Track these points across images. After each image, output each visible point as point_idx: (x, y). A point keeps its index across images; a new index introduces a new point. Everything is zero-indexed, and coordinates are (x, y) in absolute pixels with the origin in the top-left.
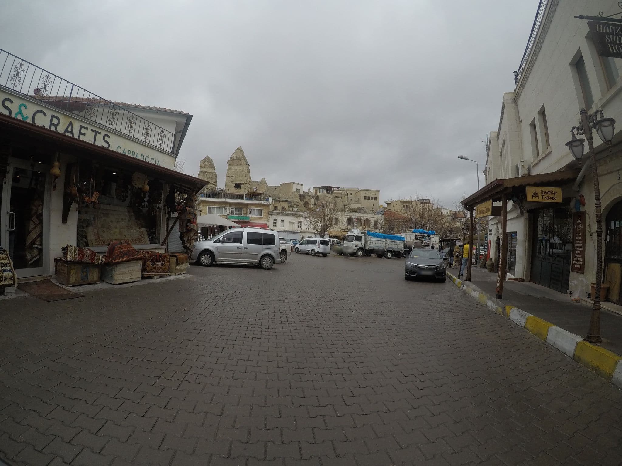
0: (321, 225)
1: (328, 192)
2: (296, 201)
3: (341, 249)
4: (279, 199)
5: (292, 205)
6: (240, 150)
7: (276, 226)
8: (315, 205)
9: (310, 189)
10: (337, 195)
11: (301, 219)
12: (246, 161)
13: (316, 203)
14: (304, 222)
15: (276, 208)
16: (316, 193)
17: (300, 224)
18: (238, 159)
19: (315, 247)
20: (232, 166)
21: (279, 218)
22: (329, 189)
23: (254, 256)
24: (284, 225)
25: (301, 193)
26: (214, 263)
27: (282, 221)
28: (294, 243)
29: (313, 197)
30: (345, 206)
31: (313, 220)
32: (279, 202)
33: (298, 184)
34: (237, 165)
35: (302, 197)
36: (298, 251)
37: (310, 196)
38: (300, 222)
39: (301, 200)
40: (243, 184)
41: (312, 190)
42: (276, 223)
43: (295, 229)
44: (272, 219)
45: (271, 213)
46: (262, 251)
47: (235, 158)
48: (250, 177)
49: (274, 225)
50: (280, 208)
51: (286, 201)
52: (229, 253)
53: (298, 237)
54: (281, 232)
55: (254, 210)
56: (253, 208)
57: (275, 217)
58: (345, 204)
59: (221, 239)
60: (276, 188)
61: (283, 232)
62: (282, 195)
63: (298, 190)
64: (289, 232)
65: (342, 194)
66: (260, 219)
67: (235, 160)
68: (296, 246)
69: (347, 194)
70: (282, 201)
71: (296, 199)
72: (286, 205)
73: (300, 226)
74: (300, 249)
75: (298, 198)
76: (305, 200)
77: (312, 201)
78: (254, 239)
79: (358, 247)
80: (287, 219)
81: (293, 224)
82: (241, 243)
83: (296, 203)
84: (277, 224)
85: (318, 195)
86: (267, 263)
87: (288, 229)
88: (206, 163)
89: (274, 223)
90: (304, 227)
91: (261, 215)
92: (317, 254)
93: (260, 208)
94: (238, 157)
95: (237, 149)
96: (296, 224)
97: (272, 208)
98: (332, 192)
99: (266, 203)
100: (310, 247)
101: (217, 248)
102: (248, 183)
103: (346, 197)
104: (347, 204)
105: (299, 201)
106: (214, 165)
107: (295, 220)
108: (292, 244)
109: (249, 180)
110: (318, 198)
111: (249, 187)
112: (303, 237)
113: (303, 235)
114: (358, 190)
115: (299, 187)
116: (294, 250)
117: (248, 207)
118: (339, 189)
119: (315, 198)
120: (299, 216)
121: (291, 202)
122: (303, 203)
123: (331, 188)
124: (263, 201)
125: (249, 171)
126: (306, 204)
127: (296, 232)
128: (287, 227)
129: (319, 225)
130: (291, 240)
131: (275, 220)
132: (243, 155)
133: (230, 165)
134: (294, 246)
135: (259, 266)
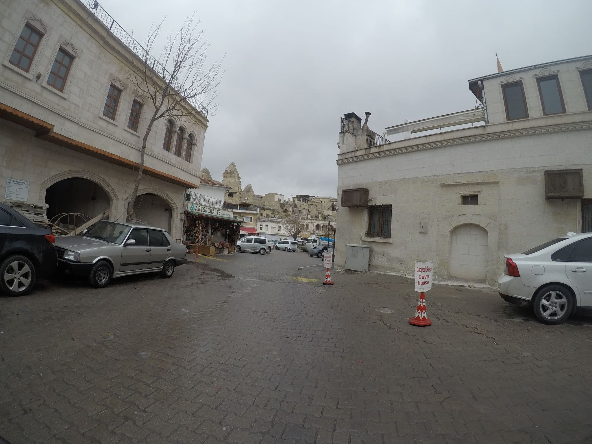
0: (295, 230)
1: (304, 200)
2: (277, 209)
3: (305, 248)
4: (263, 206)
5: (274, 212)
6: (233, 165)
7: (262, 229)
8: (293, 211)
9: (289, 198)
10: (312, 203)
11: (280, 225)
12: (238, 174)
13: (294, 210)
14: (283, 227)
15: (261, 215)
16: (294, 202)
17: (280, 229)
18: (231, 172)
19: (288, 246)
20: (226, 178)
21: (264, 224)
22: (305, 198)
23: (257, 249)
24: (267, 229)
25: (282, 202)
26: (240, 251)
27: (267, 226)
28: (275, 243)
29: (291, 205)
30: (318, 212)
31: (289, 226)
32: (264, 209)
33: (280, 195)
34: (231, 177)
35: (282, 206)
36: (277, 248)
37: (289, 205)
38: (280, 227)
39: (282, 208)
40: (235, 193)
41: (291, 199)
42: (262, 227)
43: (276, 233)
44: (259, 224)
45: (258, 220)
46: (261, 246)
47: (229, 171)
48: (241, 188)
49: (260, 229)
50: (264, 214)
51: (269, 209)
52: (247, 247)
53: (277, 239)
54: (265, 234)
55: (246, 217)
56: (245, 216)
57: (261, 223)
58: (319, 211)
59: (244, 241)
60: (261, 198)
61: (267, 234)
62: (266, 203)
63: (279, 200)
64: (271, 234)
65: (316, 202)
66: (250, 224)
67: (229, 173)
68: (276, 245)
69: (320, 202)
70: (267, 209)
71: (278, 207)
72: (269, 213)
73: (280, 230)
74: (278, 247)
75: (279, 206)
76: (285, 208)
77: (290, 209)
78: (257, 241)
79: (314, 247)
80: (271, 225)
81: (275, 229)
82: (252, 243)
83: (277, 210)
84: (263, 229)
85: (296, 203)
86: (262, 252)
87: (270, 232)
88: (204, 173)
89: (260, 227)
90: (282, 231)
91: (251, 221)
92: (289, 250)
93: (250, 216)
94: (231, 171)
95: (231, 164)
96: (277, 229)
97: (259, 215)
98: (308, 201)
99: (255, 212)
100: (285, 246)
101: (242, 244)
102: (239, 193)
103: (320, 205)
104: (320, 211)
105: (280, 209)
106: (210, 176)
107: (276, 226)
108: (273, 243)
109: (240, 190)
110: (295, 206)
111: (240, 196)
112: (281, 239)
113: (281, 237)
114: (330, 198)
115: (280, 197)
116: (275, 247)
117: (242, 215)
118: (315, 197)
119: (293, 206)
120: (279, 223)
121: (274, 210)
122: (283, 210)
123: (307, 197)
124: (253, 211)
125: (240, 182)
126: (286, 211)
127: (276, 235)
128: (270, 231)
129: (293, 231)
130: (272, 240)
131: (261, 225)
132: (236, 169)
133: (224, 177)
134: (275, 245)
135: (259, 253)
